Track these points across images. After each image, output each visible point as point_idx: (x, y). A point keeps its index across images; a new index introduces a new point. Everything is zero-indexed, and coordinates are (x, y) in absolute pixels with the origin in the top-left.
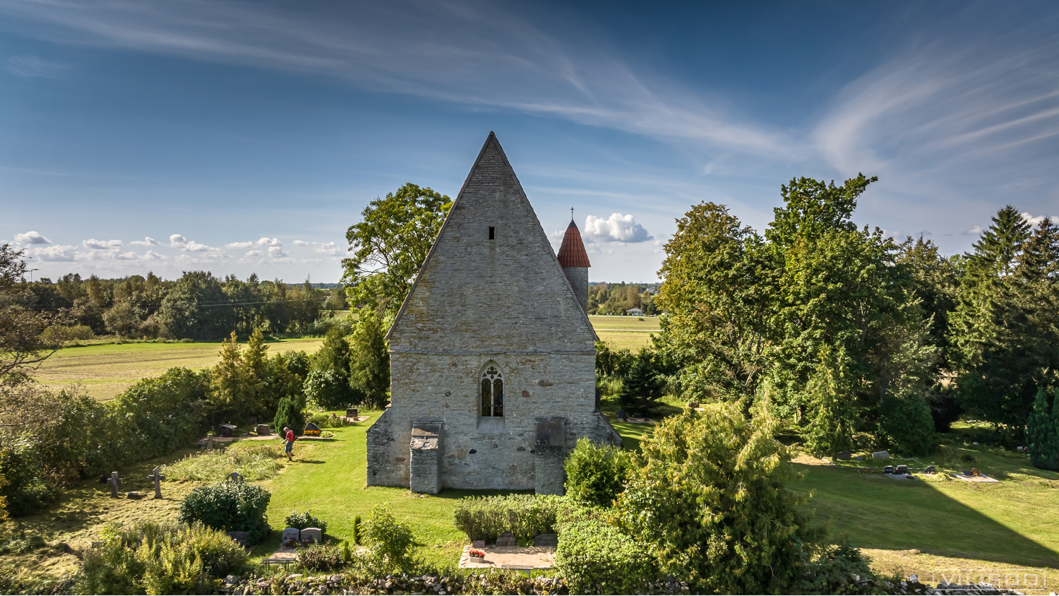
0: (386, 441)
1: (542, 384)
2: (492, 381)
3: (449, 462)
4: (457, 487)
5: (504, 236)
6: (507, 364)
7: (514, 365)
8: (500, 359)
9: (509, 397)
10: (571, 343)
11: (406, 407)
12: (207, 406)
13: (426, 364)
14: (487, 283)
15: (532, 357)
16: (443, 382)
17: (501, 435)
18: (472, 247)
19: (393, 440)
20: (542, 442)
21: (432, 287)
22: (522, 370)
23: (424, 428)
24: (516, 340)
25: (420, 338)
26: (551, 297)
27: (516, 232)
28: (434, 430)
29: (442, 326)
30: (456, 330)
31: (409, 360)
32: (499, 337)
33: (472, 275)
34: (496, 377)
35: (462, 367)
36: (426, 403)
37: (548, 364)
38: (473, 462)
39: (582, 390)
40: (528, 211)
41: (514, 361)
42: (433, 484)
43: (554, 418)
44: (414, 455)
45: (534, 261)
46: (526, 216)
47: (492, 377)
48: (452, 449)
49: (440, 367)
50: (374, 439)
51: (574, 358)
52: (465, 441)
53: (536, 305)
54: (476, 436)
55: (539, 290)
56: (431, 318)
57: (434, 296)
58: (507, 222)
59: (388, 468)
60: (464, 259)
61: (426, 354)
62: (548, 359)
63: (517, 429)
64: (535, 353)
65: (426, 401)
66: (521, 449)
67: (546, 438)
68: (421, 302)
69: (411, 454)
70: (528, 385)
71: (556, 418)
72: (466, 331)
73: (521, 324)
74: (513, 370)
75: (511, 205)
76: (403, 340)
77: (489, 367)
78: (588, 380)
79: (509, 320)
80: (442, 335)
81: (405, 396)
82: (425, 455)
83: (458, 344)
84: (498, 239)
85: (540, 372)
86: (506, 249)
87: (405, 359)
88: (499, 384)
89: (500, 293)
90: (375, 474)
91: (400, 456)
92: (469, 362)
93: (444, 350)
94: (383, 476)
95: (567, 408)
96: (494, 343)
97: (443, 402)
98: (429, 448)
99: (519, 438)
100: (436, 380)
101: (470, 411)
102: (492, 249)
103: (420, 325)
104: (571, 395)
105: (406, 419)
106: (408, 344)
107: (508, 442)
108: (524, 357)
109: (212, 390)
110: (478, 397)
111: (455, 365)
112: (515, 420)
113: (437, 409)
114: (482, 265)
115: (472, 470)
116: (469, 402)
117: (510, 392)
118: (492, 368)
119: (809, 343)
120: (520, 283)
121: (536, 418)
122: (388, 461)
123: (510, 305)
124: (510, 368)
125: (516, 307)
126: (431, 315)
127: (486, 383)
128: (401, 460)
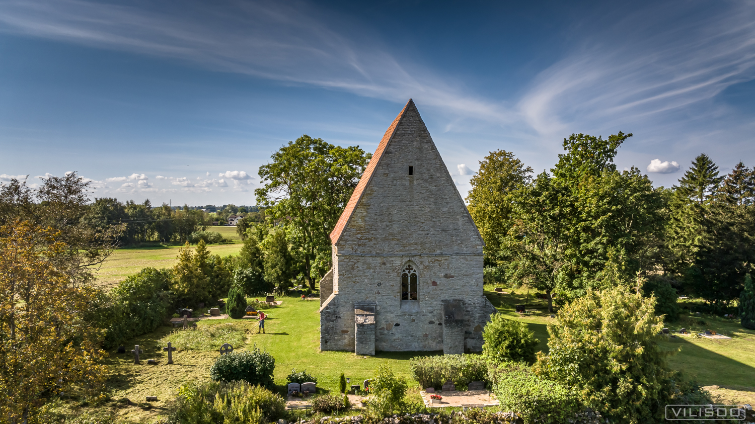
0: (335, 318)
1: (446, 276)
2: (409, 275)
3: (380, 332)
4: (386, 350)
5: (420, 173)
6: (421, 263)
7: (426, 264)
8: (416, 260)
9: (423, 286)
10: (467, 247)
11: (349, 294)
12: (172, 296)
13: (364, 264)
14: (407, 206)
15: (439, 258)
16: (376, 276)
17: (417, 312)
18: (396, 180)
19: (340, 318)
20: (449, 317)
21: (368, 209)
22: (432, 267)
23: (363, 309)
24: (428, 245)
25: (359, 245)
26: (453, 216)
27: (428, 170)
28: (370, 310)
29: (375, 236)
30: (385, 239)
31: (352, 260)
32: (416, 244)
33: (397, 200)
34: (412, 272)
35: (389, 265)
36: (364, 291)
37: (450, 263)
38: (398, 332)
39: (474, 280)
40: (436, 155)
41: (426, 261)
42: (372, 349)
43: (454, 300)
44: (358, 328)
45: (441, 190)
46: (436, 159)
47: (409, 272)
48: (383, 324)
49: (373, 265)
50: (326, 317)
51: (468, 258)
52: (392, 317)
53: (442, 221)
54: (399, 314)
55: (443, 210)
56: (367, 231)
57: (369, 215)
58: (422, 162)
59: (336, 338)
60: (392, 189)
61: (363, 256)
62: (451, 259)
63: (429, 308)
64: (441, 255)
65: (363, 290)
66: (431, 322)
67: (451, 315)
68: (360, 220)
69: (356, 328)
70: (437, 277)
71: (456, 300)
72: (393, 240)
73: (432, 234)
74: (426, 267)
75: (425, 151)
76: (347, 246)
77: (407, 265)
78: (478, 274)
79: (423, 232)
80: (375, 242)
81: (348, 286)
82: (366, 328)
83: (386, 249)
84: (416, 175)
85: (444, 268)
86: (421, 182)
87: (348, 260)
88: (414, 277)
89: (416, 212)
90: (326, 342)
91: (345, 329)
92: (394, 262)
93: (377, 253)
94: (333, 344)
95: (464, 293)
96: (413, 248)
97: (376, 290)
98: (369, 323)
99: (430, 315)
100: (371, 275)
101: (395, 296)
102: (411, 181)
103: (359, 236)
104: (467, 284)
105: (349, 302)
106: (350, 249)
107: (422, 318)
108: (433, 258)
109: (173, 284)
110: (400, 286)
111: (384, 264)
112: (427, 302)
113: (372, 295)
114: (404, 193)
115: (397, 339)
116: (394, 290)
117: (424, 282)
118: (409, 266)
119: (600, 246)
120: (431, 206)
121: (442, 301)
122: (336, 333)
123: (424, 221)
124: (424, 265)
125: (428, 222)
126: (367, 229)
127: (405, 277)
128: (345, 332)
